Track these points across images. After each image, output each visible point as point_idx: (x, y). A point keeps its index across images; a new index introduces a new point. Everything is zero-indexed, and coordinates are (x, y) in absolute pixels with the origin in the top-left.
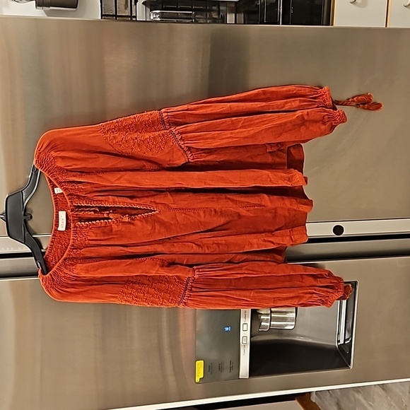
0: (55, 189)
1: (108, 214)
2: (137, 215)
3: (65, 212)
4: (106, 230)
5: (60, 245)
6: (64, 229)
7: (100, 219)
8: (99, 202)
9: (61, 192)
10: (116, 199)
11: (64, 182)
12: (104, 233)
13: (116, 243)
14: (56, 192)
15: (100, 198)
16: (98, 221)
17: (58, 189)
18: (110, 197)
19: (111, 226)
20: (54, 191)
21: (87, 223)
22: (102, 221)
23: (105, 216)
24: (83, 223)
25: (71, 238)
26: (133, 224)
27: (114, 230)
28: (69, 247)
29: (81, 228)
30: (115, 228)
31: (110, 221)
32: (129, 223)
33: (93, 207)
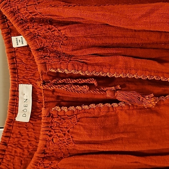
0: (14, 39)
1: (114, 92)
2: (165, 95)
3: (30, 86)
4: (108, 123)
5: (19, 150)
6: (27, 119)
7: (97, 102)
8: (98, 68)
9: (25, 44)
10: (132, 62)
11: (32, 20)
12: (104, 128)
13: (127, 149)
14: (15, 45)
15: (100, 60)
16: (93, 106)
17: (19, 38)
18: (120, 58)
19: (116, 115)
20: (9, 42)
21: (72, 108)
22: (101, 105)
23: (109, 95)
24: (65, 109)
25: (41, 137)
26: (157, 113)
27: (121, 124)
28: (36, 154)
29: (62, 118)
30: (124, 119)
31: (115, 105)
32: (150, 110)
33: (85, 77)
